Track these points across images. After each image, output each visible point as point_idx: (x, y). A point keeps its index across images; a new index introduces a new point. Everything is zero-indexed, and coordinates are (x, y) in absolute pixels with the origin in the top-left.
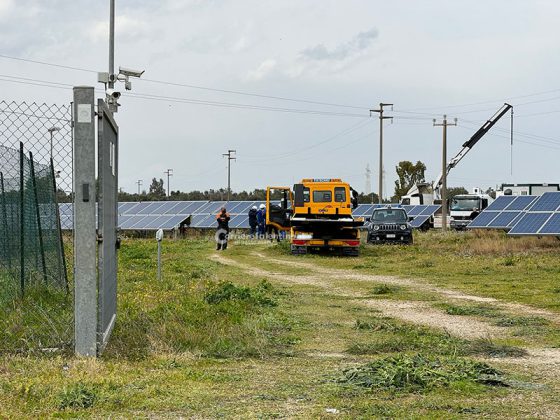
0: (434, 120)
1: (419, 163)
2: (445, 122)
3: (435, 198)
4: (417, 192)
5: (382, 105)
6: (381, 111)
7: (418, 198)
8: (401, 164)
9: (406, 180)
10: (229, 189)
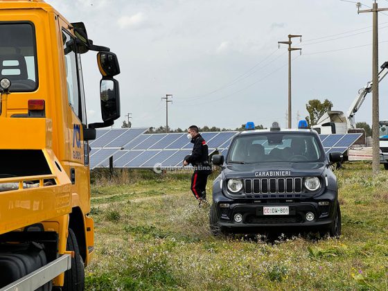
0: (359, 5)
1: (327, 101)
2: (376, 5)
3: (349, 127)
4: (328, 120)
5: (290, 37)
6: (290, 43)
7: (330, 128)
8: (310, 102)
9: (315, 115)
10: (167, 126)
